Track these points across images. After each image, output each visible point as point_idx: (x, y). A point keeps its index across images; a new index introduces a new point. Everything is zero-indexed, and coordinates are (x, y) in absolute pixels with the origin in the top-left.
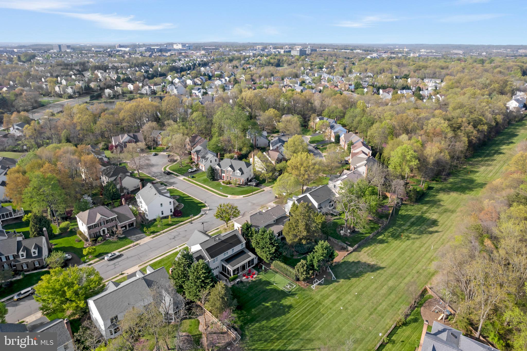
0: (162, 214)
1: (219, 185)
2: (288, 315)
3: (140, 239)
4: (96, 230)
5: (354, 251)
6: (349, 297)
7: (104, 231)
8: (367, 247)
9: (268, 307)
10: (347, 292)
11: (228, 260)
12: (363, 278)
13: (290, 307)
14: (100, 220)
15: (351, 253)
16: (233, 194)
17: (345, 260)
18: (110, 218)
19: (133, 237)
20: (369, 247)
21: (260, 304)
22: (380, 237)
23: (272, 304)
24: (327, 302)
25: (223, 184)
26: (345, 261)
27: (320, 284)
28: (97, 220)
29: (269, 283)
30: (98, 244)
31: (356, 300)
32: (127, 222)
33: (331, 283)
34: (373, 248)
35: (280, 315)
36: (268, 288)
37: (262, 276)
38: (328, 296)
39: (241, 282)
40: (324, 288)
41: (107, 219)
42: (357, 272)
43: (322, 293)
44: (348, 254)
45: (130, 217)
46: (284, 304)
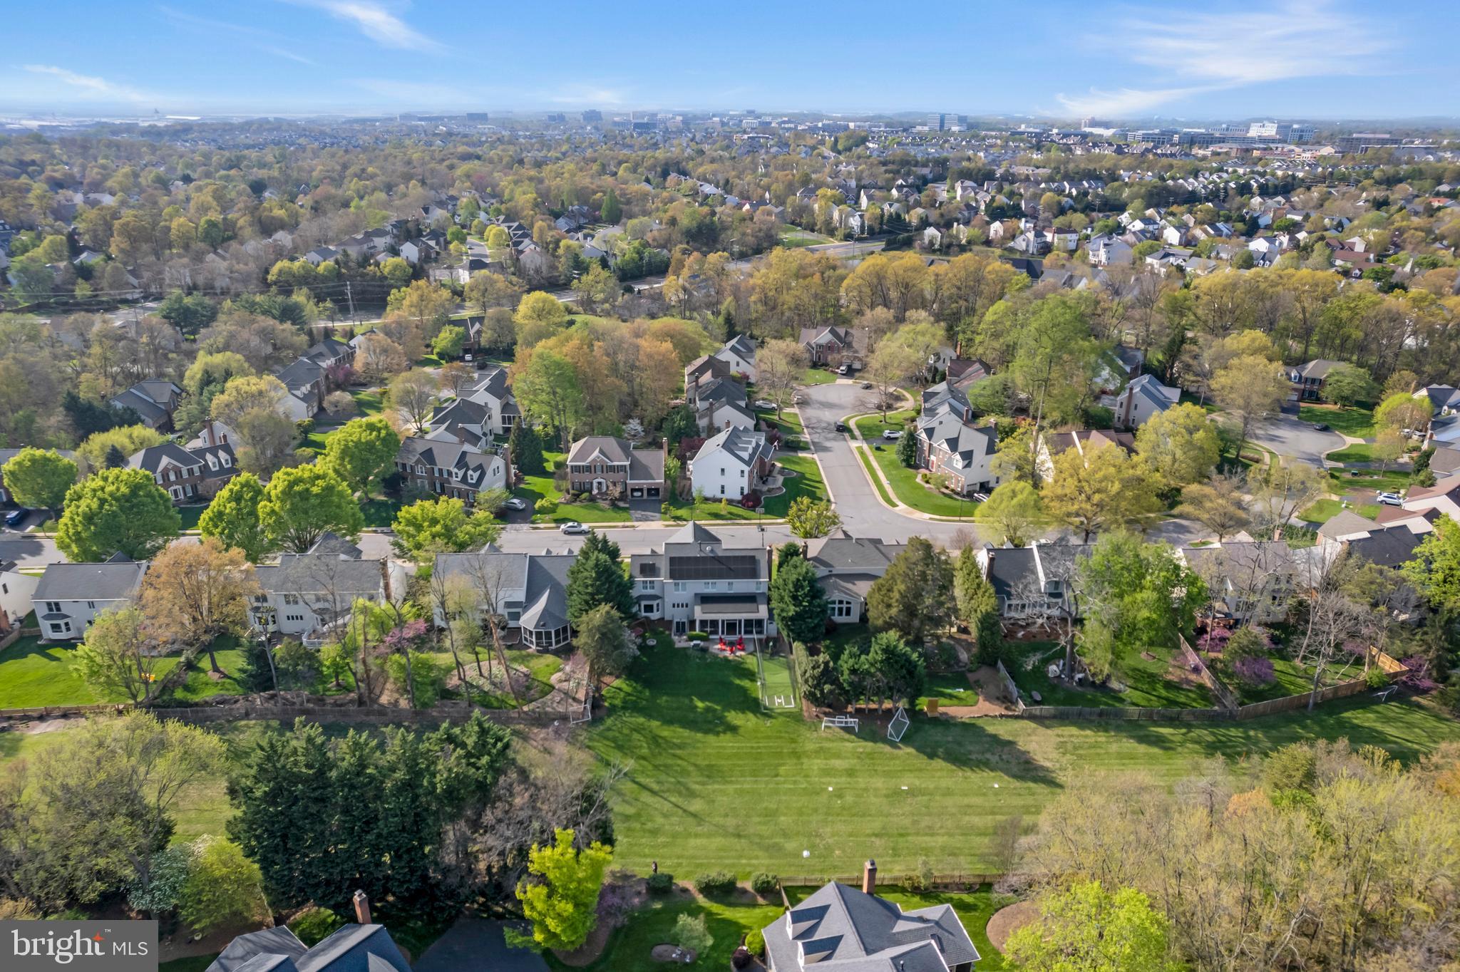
0: (723, 492)
1: (909, 479)
2: (711, 738)
3: (646, 519)
4: (586, 477)
5: (1032, 717)
6: (879, 783)
7: (600, 483)
8: (1082, 728)
9: (696, 707)
10: (887, 774)
11: (705, 599)
12: (969, 773)
13: (733, 729)
14: (594, 460)
15: (1017, 717)
16: (915, 506)
17: (980, 723)
18: (616, 463)
19: (639, 514)
20: (1088, 732)
21: (689, 696)
22: (1165, 731)
23: (708, 710)
24: (817, 764)
25: (919, 480)
26: (973, 725)
27: (848, 730)
28: (590, 459)
29: (751, 676)
30: (578, 503)
31: (887, 796)
32: (644, 483)
33: (875, 741)
34: (1103, 739)
35: (699, 730)
36: (737, 682)
37: (752, 662)
38: (838, 756)
39: (704, 650)
40: (848, 741)
41: (610, 463)
42: (973, 757)
43: (827, 745)
44: (1002, 716)
45: (655, 475)
46: (729, 719)
